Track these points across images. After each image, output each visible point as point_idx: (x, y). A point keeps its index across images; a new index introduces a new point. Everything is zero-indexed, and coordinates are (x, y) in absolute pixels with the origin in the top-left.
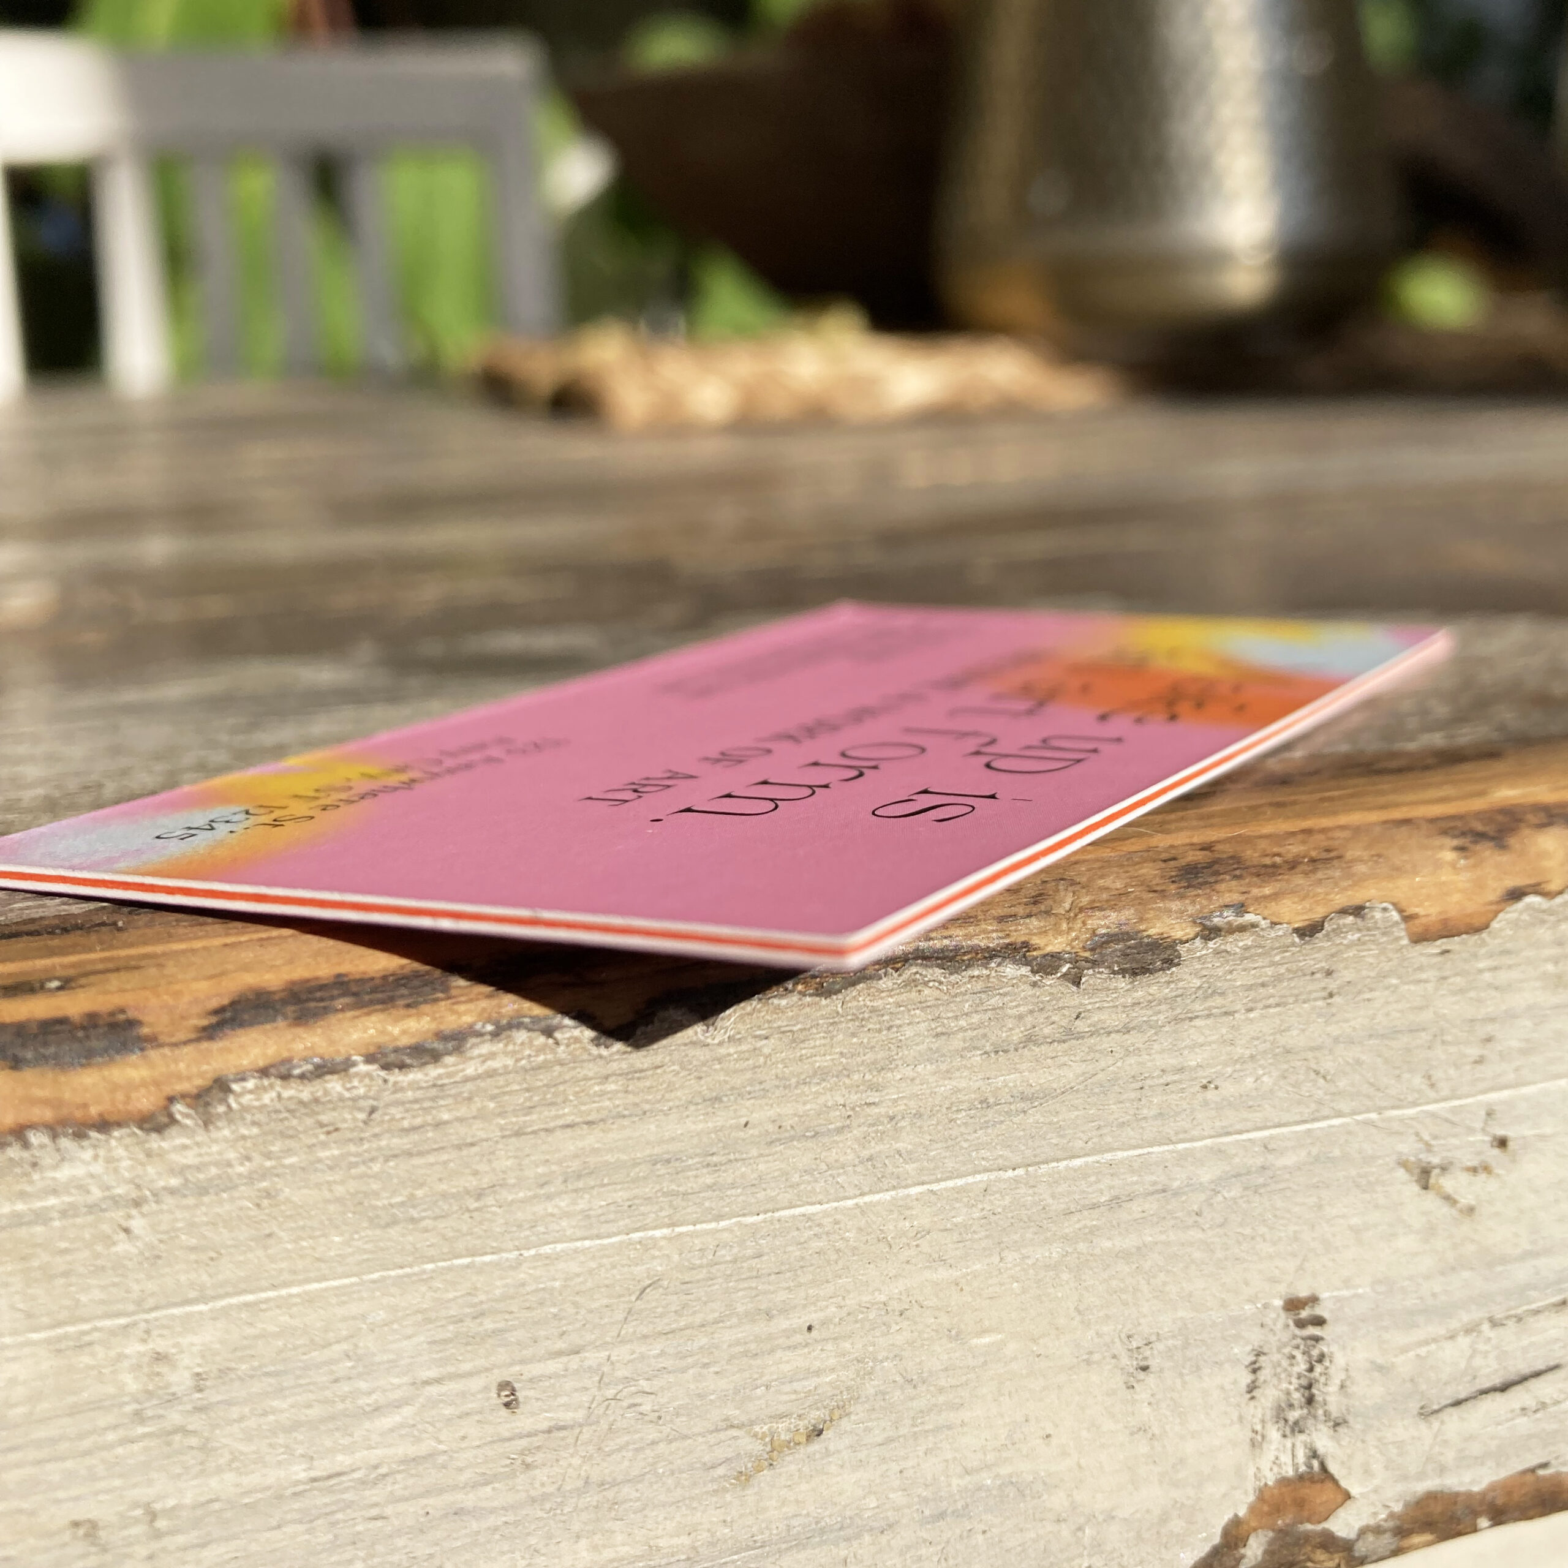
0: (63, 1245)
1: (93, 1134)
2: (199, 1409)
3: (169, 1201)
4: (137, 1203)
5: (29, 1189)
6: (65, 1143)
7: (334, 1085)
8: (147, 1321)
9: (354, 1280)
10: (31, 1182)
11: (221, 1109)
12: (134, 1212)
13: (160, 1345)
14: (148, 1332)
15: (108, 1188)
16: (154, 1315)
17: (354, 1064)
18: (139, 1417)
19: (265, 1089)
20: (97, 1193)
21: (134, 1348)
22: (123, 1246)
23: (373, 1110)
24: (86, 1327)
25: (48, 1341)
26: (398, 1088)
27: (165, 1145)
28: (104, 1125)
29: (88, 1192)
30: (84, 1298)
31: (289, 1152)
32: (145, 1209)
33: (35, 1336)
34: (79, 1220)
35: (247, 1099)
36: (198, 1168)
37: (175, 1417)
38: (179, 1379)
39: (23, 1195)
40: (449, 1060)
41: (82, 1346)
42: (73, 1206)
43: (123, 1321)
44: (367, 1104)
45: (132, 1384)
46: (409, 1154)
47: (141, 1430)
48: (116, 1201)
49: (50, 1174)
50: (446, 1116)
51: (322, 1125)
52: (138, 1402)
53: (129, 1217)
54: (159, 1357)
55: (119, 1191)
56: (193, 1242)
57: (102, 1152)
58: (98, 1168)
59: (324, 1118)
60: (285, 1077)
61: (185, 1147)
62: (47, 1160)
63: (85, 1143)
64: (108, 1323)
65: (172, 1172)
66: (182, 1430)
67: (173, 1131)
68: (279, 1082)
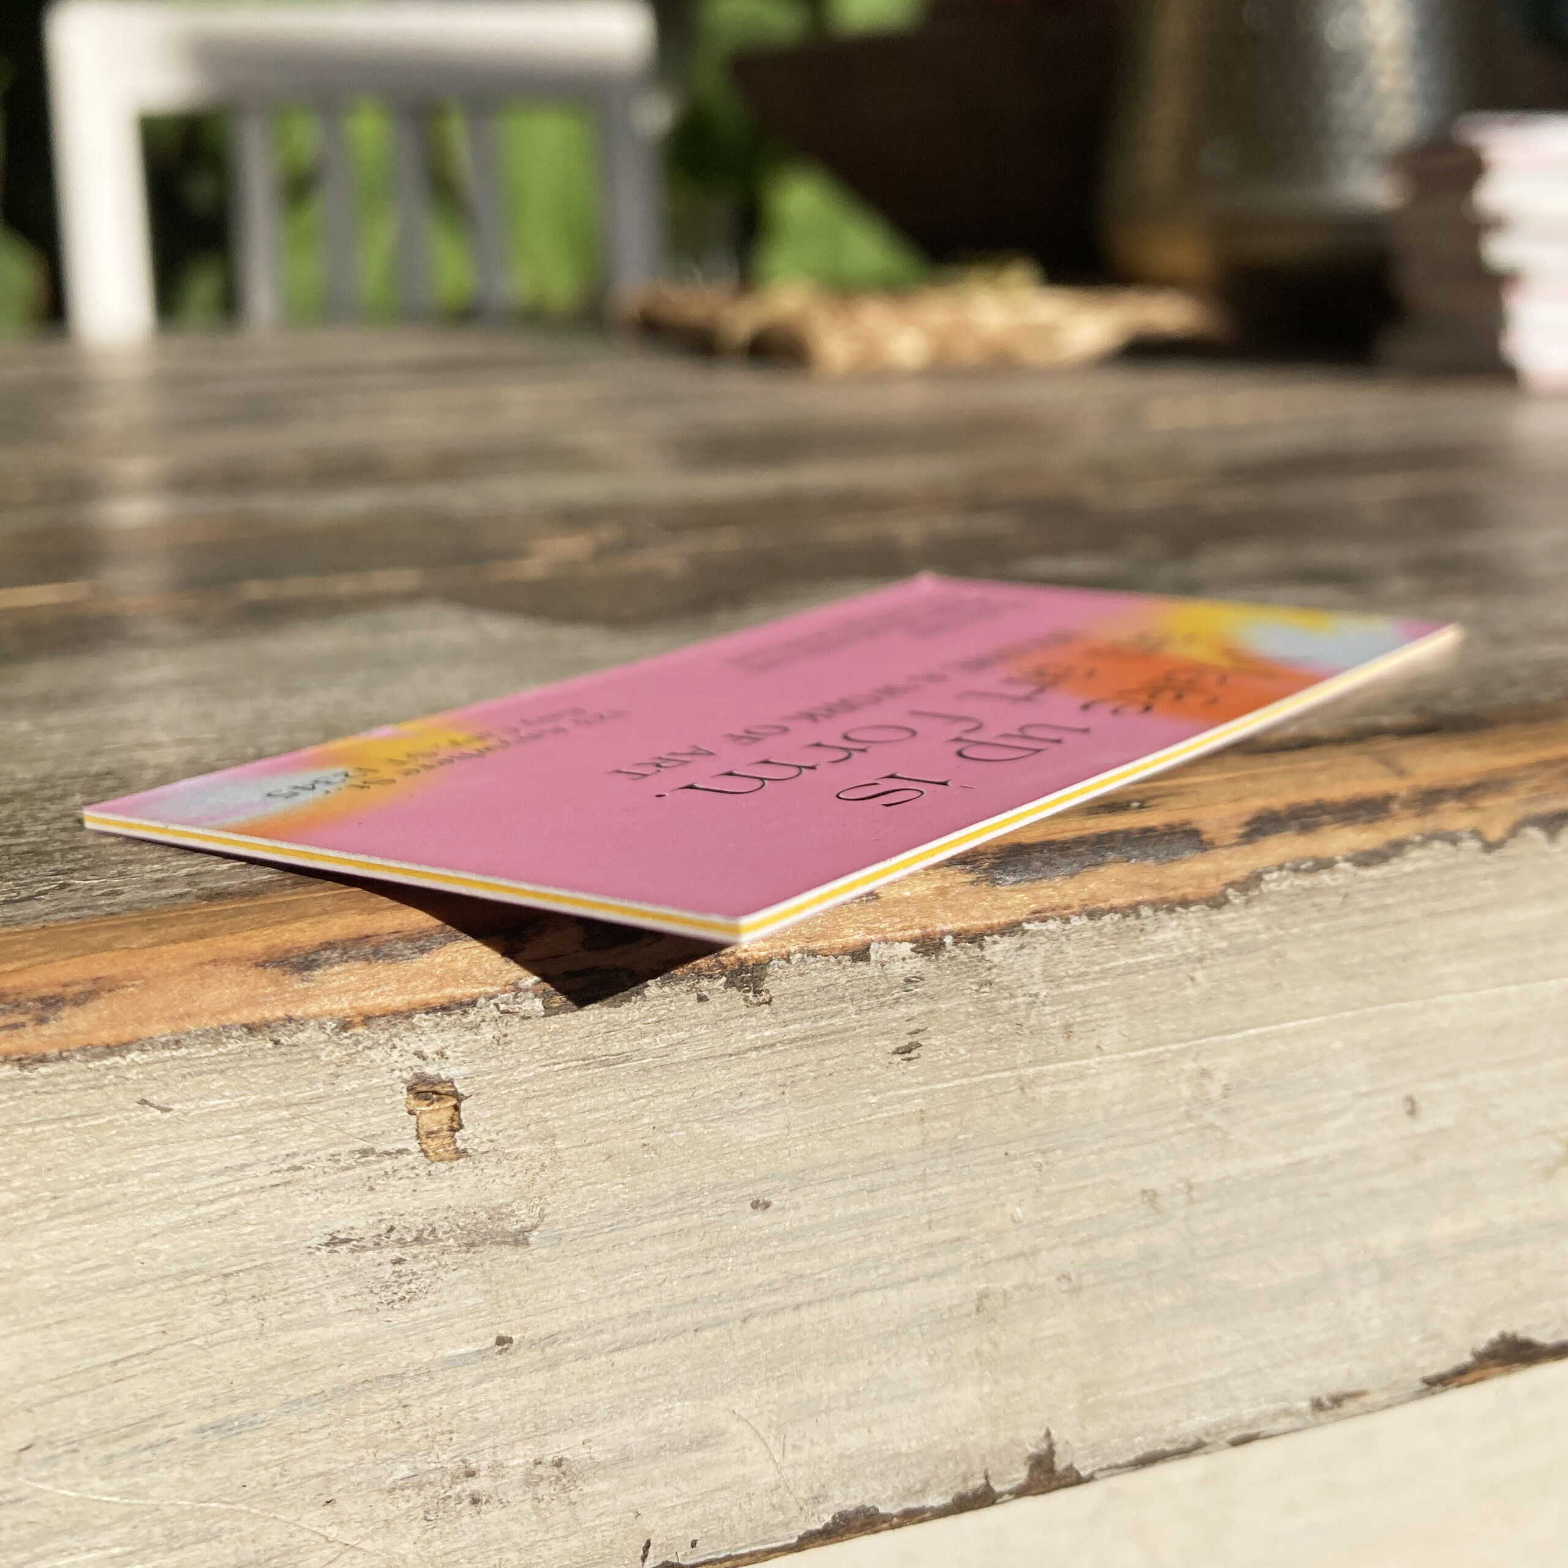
0: (1155, 989)
1: (1179, 909)
2: (1225, 1111)
3: (1221, 959)
4: (1201, 960)
5: (1138, 948)
6: (1161, 914)
7: (1325, 877)
8: (1198, 1045)
9: (1324, 1018)
10: (1139, 943)
11: (1256, 893)
12: (1198, 965)
13: (1205, 1063)
14: (1198, 1054)
15: (1184, 948)
16: (1203, 1041)
17: (1336, 862)
18: (1188, 1116)
19: (1285, 878)
20: (1177, 952)
21: (1189, 1066)
22: (1191, 992)
23: (1346, 896)
24: (1161, 1049)
25: (1138, 1058)
26: (1363, 881)
27: (1221, 917)
28: (1185, 903)
29: (1172, 951)
30: (1163, 1027)
31: (1294, 925)
32: (1204, 964)
33: (1132, 1055)
34: (1164, 971)
35: (1272, 886)
36: (1239, 935)
37: (1209, 1116)
38: (1214, 1089)
39: (1134, 953)
40: (1395, 860)
41: (1159, 1063)
42: (1162, 961)
43: (1183, 1045)
44: (1343, 891)
45: (1186, 1091)
46: (1366, 928)
47: (1189, 1125)
48: (1187, 958)
49: (1150, 938)
50: (1390, 901)
51: (1315, 905)
52: (1188, 1104)
53: (1194, 969)
54: (1205, 1073)
55: (1190, 951)
56: (1232, 989)
57: (1183, 922)
58: (1179, 934)
59: (1318, 900)
60: (1296, 870)
61: (1232, 920)
62: (1150, 928)
63: (1174, 915)
64: (1174, 1047)
65: (1224, 937)
66: (1213, 1127)
67: (1226, 908)
68: (1292, 874)
